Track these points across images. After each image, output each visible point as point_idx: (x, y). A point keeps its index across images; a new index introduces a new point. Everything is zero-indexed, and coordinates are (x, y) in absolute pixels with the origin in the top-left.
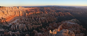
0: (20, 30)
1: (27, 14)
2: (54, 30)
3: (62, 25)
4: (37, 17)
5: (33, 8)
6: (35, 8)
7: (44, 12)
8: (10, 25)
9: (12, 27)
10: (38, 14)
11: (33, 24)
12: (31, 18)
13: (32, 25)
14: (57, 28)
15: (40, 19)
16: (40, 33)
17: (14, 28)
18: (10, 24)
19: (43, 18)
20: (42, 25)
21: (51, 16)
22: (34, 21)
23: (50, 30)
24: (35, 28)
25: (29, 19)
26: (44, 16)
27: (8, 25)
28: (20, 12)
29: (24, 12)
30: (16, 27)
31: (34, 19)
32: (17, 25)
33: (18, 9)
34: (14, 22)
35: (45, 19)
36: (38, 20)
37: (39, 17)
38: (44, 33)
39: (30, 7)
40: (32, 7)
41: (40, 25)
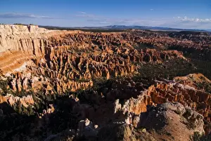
1: (52, 48)
2: (128, 101)
4: (81, 60)
5: (70, 32)
6: (76, 32)
7: (100, 48)
8: (8, 78)
9: (14, 83)
10: (83, 50)
11: (68, 78)
12: (64, 63)
13: (66, 82)
15: (87, 65)
16: (87, 106)
17: (19, 86)
18: (8, 75)
19: (98, 63)
20: (92, 85)
22: (71, 70)
24: (73, 90)
25: (59, 64)
26: (99, 59)
27: (4, 76)
29: (45, 43)
31: (73, 64)
32: (26, 79)
34: (18, 70)
35: (101, 68)
36: (82, 67)
37: (85, 62)
38: (97, 107)
39: (62, 29)
40: (68, 29)
41: (87, 84)
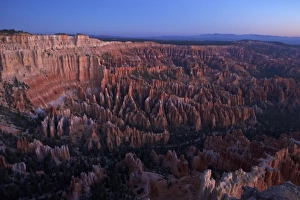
0: (74, 141)
1: (106, 71)
2: (231, 176)
3: (281, 154)
4: (152, 91)
5: (137, 45)
6: (146, 44)
7: (187, 72)
8: (39, 115)
9: (44, 123)
10: (156, 75)
11: (127, 123)
12: (122, 96)
13: (123, 129)
14: (248, 169)
15: (161, 102)
16: (155, 176)
17: (52, 128)
18: (40, 109)
19: (180, 100)
20: (167, 138)
21: (226, 94)
22: (132, 108)
23: (209, 173)
24: (132, 145)
25: (114, 98)
26: (183, 92)
27: (33, 112)
28: (78, 61)
29: (96, 61)
30: (60, 124)
31: (136, 99)
32: (62, 120)
33: (72, 46)
34: (52, 103)
35: (186, 108)
36: (152, 107)
37: (158, 96)
38: (173, 180)
39: (124, 40)
40: (134, 40)
41: (158, 137)
